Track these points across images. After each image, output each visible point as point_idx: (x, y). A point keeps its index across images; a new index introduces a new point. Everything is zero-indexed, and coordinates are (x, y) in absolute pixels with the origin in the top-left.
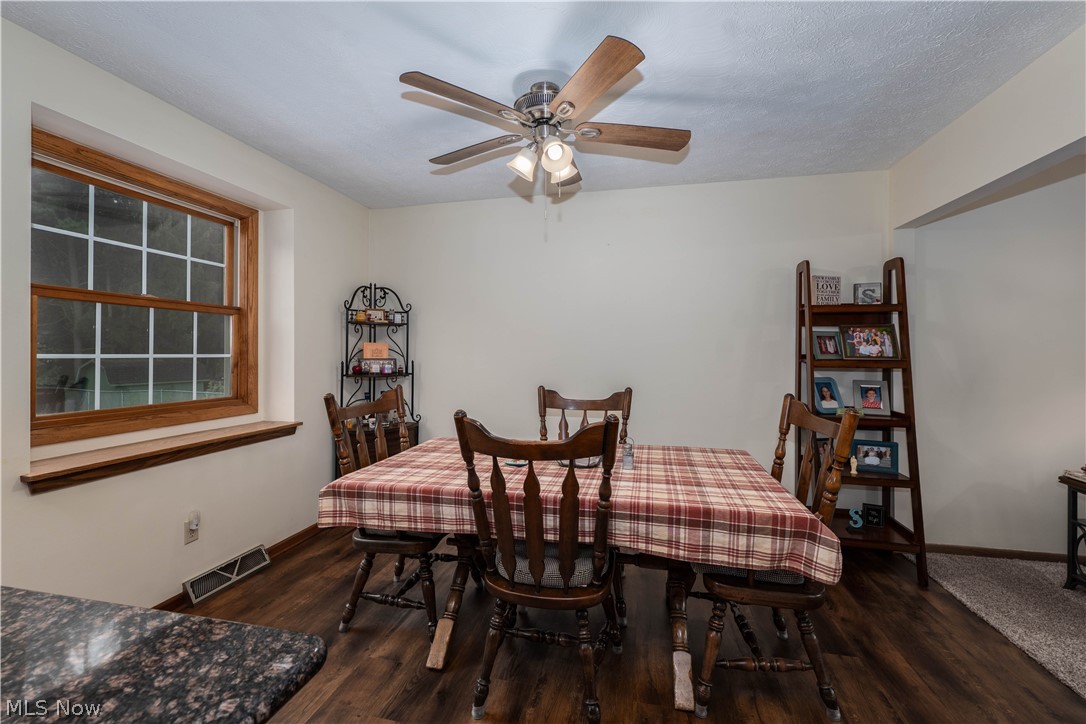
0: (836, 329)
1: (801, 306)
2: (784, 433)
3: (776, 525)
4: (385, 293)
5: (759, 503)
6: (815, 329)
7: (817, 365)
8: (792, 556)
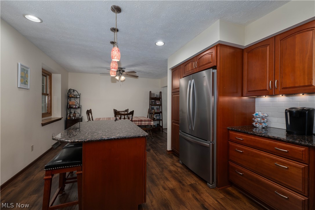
0: (154, 101)
1: (150, 97)
2: (148, 113)
3: (148, 121)
4: (74, 91)
5: (147, 119)
6: (152, 100)
7: (152, 105)
8: (150, 124)
